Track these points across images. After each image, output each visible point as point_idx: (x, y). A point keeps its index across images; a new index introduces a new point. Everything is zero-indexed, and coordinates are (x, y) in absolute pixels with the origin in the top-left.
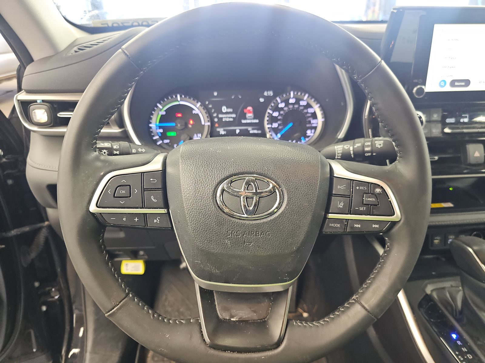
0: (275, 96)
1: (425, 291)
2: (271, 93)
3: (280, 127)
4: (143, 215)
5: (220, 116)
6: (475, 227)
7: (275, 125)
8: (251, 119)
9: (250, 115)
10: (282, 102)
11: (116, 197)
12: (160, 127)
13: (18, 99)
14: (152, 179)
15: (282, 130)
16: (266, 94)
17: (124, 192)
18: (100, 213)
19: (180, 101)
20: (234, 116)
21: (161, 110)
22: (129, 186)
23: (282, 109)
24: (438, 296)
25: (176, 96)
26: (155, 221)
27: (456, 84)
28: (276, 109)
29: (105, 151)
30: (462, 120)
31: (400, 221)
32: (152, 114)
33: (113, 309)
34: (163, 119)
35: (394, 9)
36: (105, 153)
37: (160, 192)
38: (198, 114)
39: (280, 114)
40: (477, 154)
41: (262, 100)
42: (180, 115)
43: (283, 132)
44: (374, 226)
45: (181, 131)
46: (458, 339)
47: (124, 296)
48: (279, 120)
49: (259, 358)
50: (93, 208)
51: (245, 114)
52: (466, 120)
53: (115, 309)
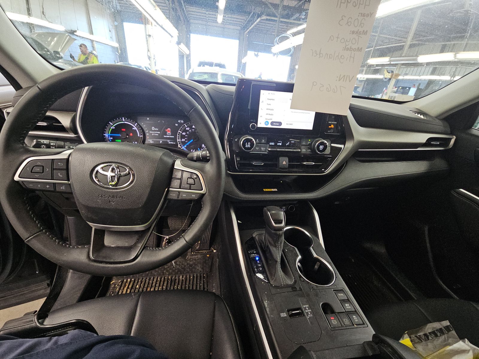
0: (184, 123)
1: (252, 235)
2: (182, 122)
3: (186, 141)
4: (53, 184)
5: (150, 132)
6: (291, 202)
7: (183, 140)
8: (169, 136)
9: (169, 133)
10: (188, 127)
11: (33, 172)
12: (111, 136)
13: (7, 111)
14: (59, 163)
15: (187, 142)
16: (179, 121)
17: (39, 170)
18: (22, 182)
19: (124, 121)
20: (159, 133)
21: (112, 126)
22: (42, 167)
23: (188, 131)
24: (258, 238)
25: (122, 118)
26: (62, 188)
27: (274, 124)
28: (185, 131)
29: (43, 146)
30: (278, 144)
31: (206, 193)
32: (106, 128)
33: (29, 238)
34: (113, 131)
35: (239, 79)
36: (44, 147)
37: (65, 172)
38: (136, 130)
39: (186, 134)
40: (284, 163)
41: (177, 125)
42: (124, 130)
43: (188, 144)
44: (193, 196)
45: (124, 139)
46: (258, 260)
47: (38, 230)
48: (186, 137)
49: (122, 267)
50: (16, 178)
51: (166, 132)
52: (280, 144)
53: (30, 238)
